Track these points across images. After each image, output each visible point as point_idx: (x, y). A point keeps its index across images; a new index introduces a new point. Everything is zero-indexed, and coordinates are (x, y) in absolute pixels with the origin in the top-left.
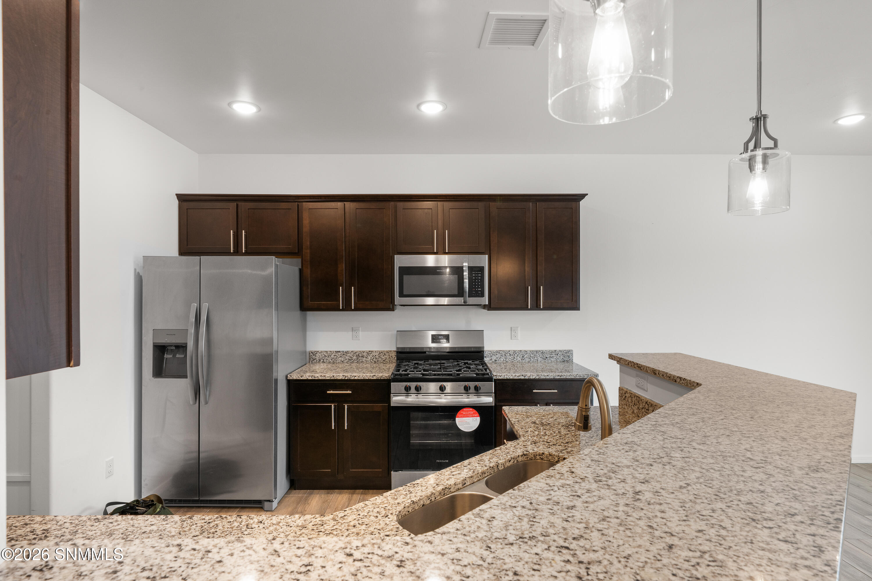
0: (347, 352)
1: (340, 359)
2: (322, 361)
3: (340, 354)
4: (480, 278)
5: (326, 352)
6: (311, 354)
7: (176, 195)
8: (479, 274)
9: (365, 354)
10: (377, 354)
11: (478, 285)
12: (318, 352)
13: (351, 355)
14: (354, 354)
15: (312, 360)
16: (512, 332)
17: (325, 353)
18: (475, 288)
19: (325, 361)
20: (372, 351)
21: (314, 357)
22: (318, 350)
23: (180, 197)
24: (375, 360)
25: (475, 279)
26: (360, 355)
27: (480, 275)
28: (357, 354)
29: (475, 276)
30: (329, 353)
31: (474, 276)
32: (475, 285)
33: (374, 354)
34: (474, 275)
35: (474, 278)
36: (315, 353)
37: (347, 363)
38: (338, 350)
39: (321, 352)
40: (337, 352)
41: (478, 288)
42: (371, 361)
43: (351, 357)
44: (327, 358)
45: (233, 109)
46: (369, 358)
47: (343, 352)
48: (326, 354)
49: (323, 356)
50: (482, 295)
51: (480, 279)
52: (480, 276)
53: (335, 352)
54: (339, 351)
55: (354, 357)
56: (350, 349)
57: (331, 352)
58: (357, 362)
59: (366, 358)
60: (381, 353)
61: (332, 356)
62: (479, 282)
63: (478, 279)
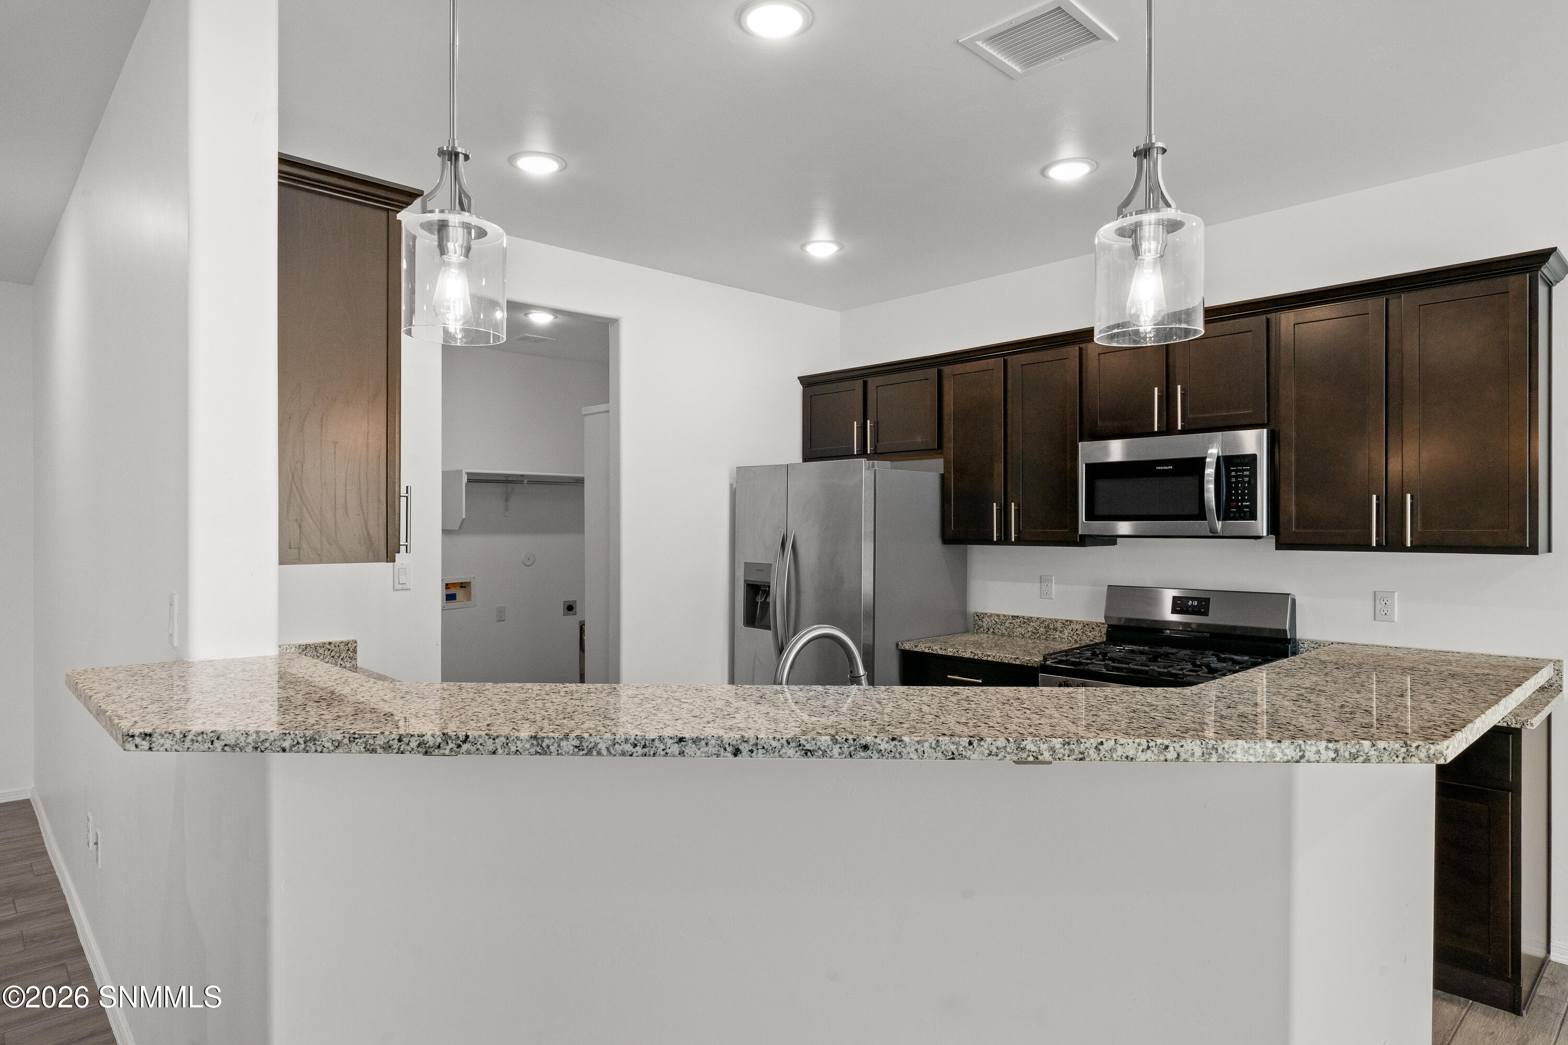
0: (1030, 619)
1: (1018, 629)
2: (992, 630)
3: (1019, 621)
4: (1246, 479)
5: (998, 616)
6: (977, 618)
7: (799, 378)
8: (1246, 470)
9: (1059, 625)
10: (1079, 627)
11: (1244, 494)
12: (986, 614)
13: (1035, 624)
14: (1041, 623)
15: (977, 627)
16: (1377, 601)
17: (996, 617)
18: (1237, 501)
19: (996, 631)
20: (1071, 622)
21: (980, 623)
22: (986, 612)
23: (802, 380)
24: (1075, 637)
25: (1237, 483)
26: (1051, 627)
27: (1246, 473)
28: (1046, 624)
29: (1236, 477)
30: (1002, 617)
31: (1234, 477)
32: (1237, 495)
33: (1074, 626)
34: (1233, 474)
35: (1233, 480)
36: (982, 616)
37: (1029, 637)
38: (1016, 615)
39: (991, 615)
40: (1014, 617)
41: (1243, 500)
42: (1070, 638)
43: (1036, 629)
44: (998, 626)
45: (807, 252)
46: (1067, 634)
47: (1024, 618)
48: (998, 620)
49: (994, 622)
50: (1253, 516)
51: (1246, 482)
52: (1246, 476)
53: (1011, 617)
54: (1018, 617)
55: (1042, 629)
56: (1035, 615)
57: (1005, 616)
58: (1046, 639)
59: (1061, 632)
60: (1086, 625)
61: (1007, 625)
62: (1245, 488)
63: (1243, 482)
